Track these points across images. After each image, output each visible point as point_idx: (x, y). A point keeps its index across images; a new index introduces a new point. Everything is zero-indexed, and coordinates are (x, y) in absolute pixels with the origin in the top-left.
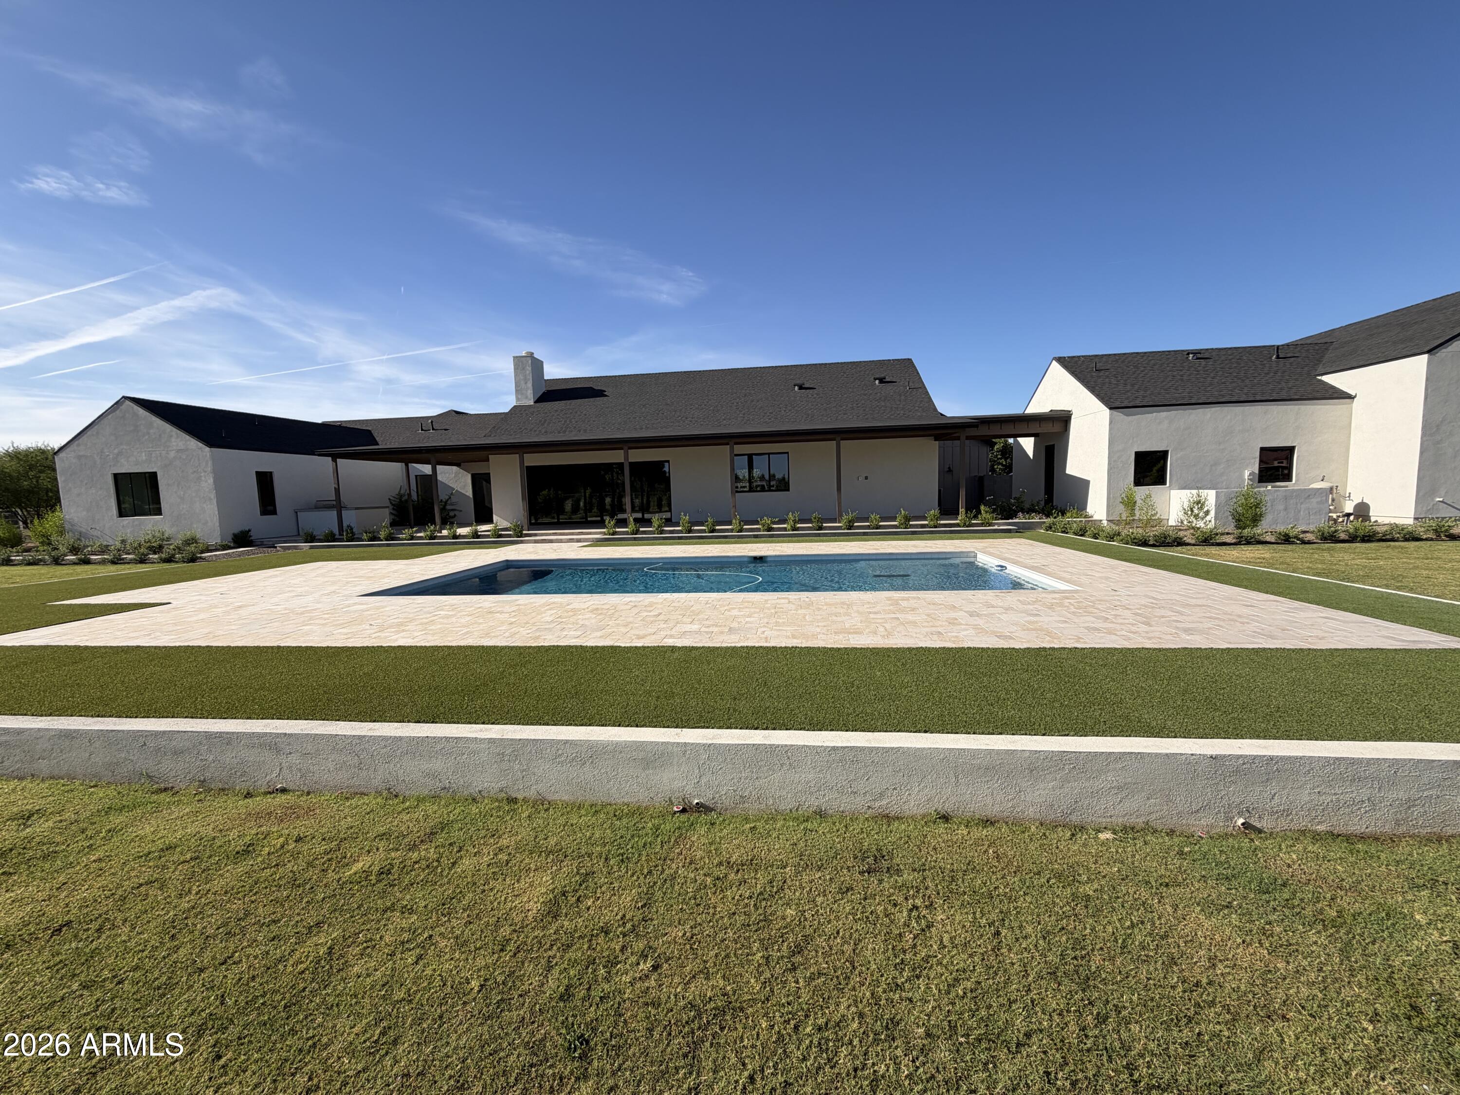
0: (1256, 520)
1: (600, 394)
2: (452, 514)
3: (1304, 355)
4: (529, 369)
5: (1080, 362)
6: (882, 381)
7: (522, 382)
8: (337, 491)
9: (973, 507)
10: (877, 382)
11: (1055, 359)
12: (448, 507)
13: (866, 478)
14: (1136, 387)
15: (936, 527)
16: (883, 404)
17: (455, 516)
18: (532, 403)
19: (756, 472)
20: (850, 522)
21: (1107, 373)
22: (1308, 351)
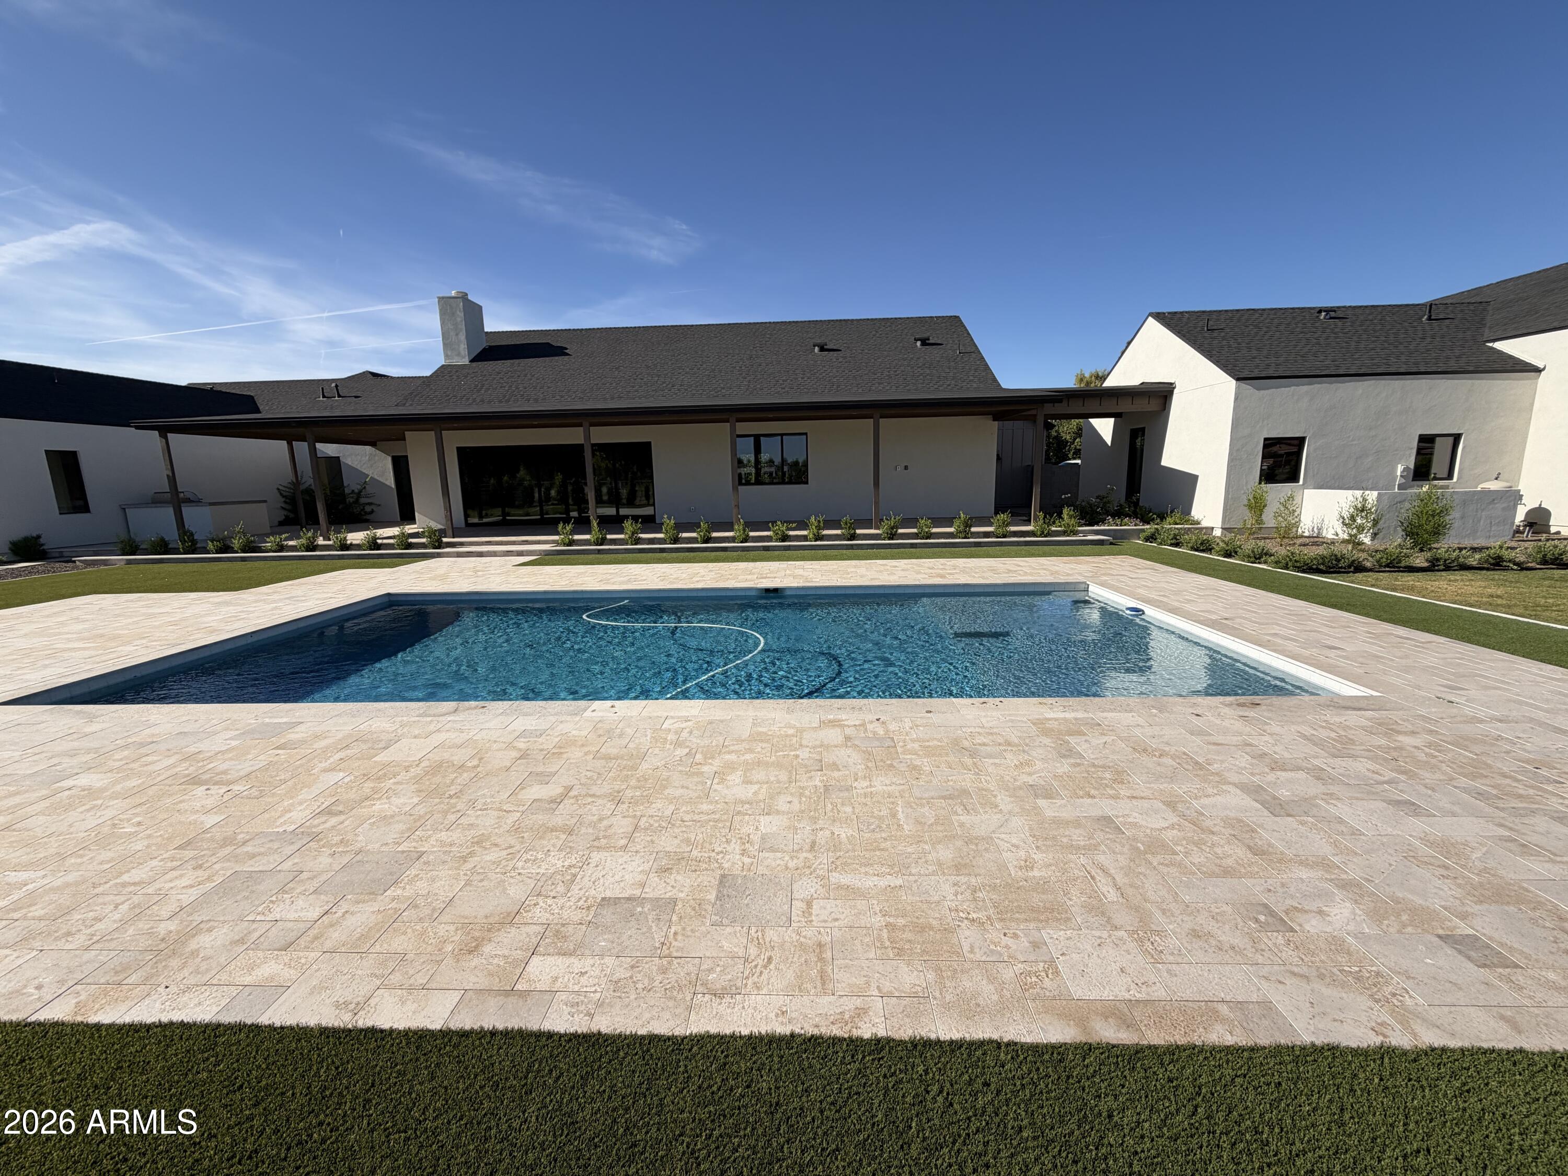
0: (1438, 532)
1: (560, 351)
2: (368, 509)
3: (1459, 316)
4: (460, 315)
5: (1185, 320)
6: (925, 342)
7: (452, 333)
8: (172, 479)
9: (1052, 510)
10: (919, 343)
11: (1151, 314)
12: (363, 500)
13: (906, 468)
14: (1265, 352)
15: (1004, 536)
16: (928, 371)
17: (372, 512)
18: (466, 361)
19: (764, 457)
20: (892, 528)
21: (1223, 334)
22: (1462, 311)
